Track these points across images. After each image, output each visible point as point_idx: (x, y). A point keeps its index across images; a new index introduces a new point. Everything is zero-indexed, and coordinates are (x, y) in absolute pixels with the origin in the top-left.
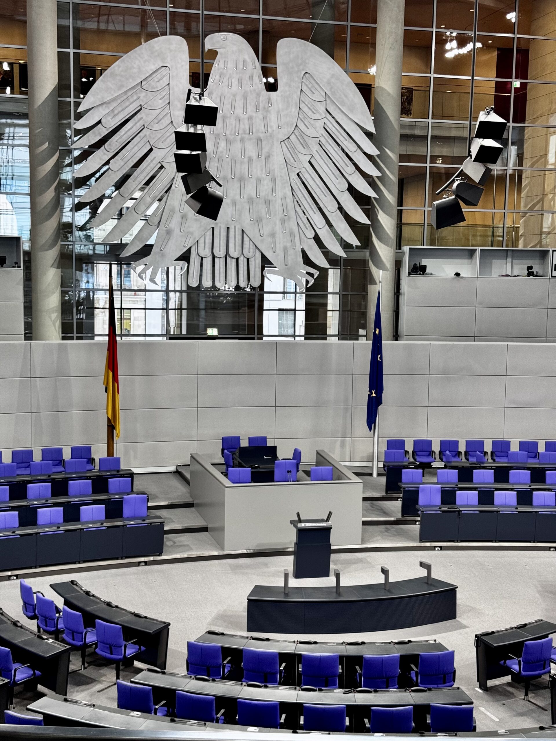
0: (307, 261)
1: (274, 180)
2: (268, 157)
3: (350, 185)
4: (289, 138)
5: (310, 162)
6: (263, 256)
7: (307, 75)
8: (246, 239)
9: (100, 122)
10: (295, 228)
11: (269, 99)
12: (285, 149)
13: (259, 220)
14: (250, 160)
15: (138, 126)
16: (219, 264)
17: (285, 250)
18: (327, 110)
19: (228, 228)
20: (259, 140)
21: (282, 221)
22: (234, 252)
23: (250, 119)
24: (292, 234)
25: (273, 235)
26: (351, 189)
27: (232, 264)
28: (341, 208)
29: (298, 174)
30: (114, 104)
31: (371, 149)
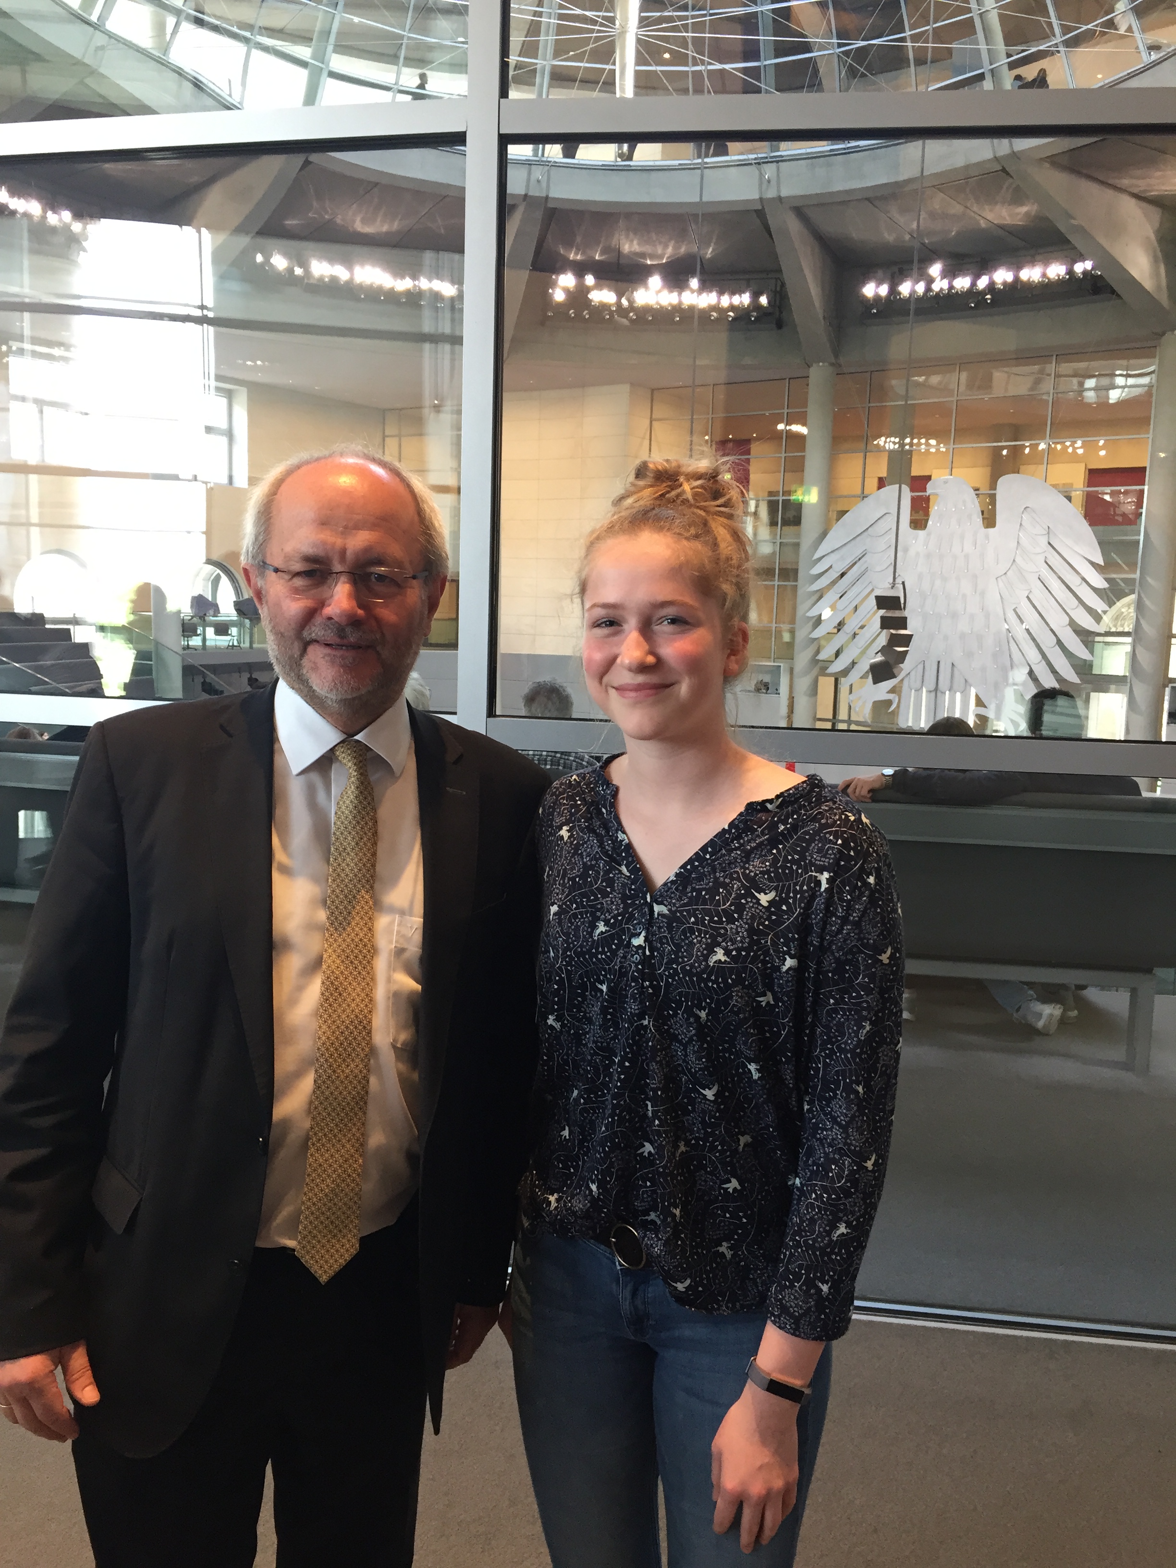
1: (987, 616)
2: (983, 594)
3: (1072, 620)
4: (1005, 573)
5: (1028, 597)
7: (1028, 509)
8: (956, 672)
9: (831, 567)
11: (987, 537)
12: (1001, 584)
13: (970, 655)
14: (964, 596)
15: (863, 568)
16: (930, 697)
17: (996, 686)
18: (1049, 544)
19: (939, 662)
20: (975, 576)
22: (943, 686)
23: (967, 557)
24: (1004, 669)
25: (984, 670)
26: (1073, 624)
28: (1059, 643)
29: (1015, 610)
30: (844, 549)
31: (1099, 582)
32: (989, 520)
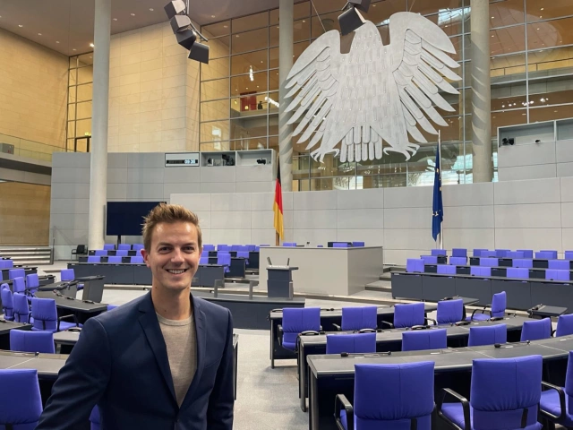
0: (411, 139)
1: (389, 95)
2: (385, 83)
3: (439, 89)
4: (398, 69)
5: (412, 81)
6: (383, 140)
7: (408, 30)
8: (372, 131)
10: (403, 121)
11: (385, 50)
12: (395, 75)
13: (380, 120)
14: (374, 86)
15: (315, 80)
16: (358, 148)
17: (397, 135)
18: (422, 47)
19: (362, 127)
20: (380, 73)
21: (394, 118)
22: (365, 140)
23: (374, 63)
24: (401, 125)
25: (389, 127)
26: (441, 92)
27: (365, 147)
28: (433, 105)
29: (404, 89)
30: (303, 72)
31: (455, 65)
32: (386, 41)
